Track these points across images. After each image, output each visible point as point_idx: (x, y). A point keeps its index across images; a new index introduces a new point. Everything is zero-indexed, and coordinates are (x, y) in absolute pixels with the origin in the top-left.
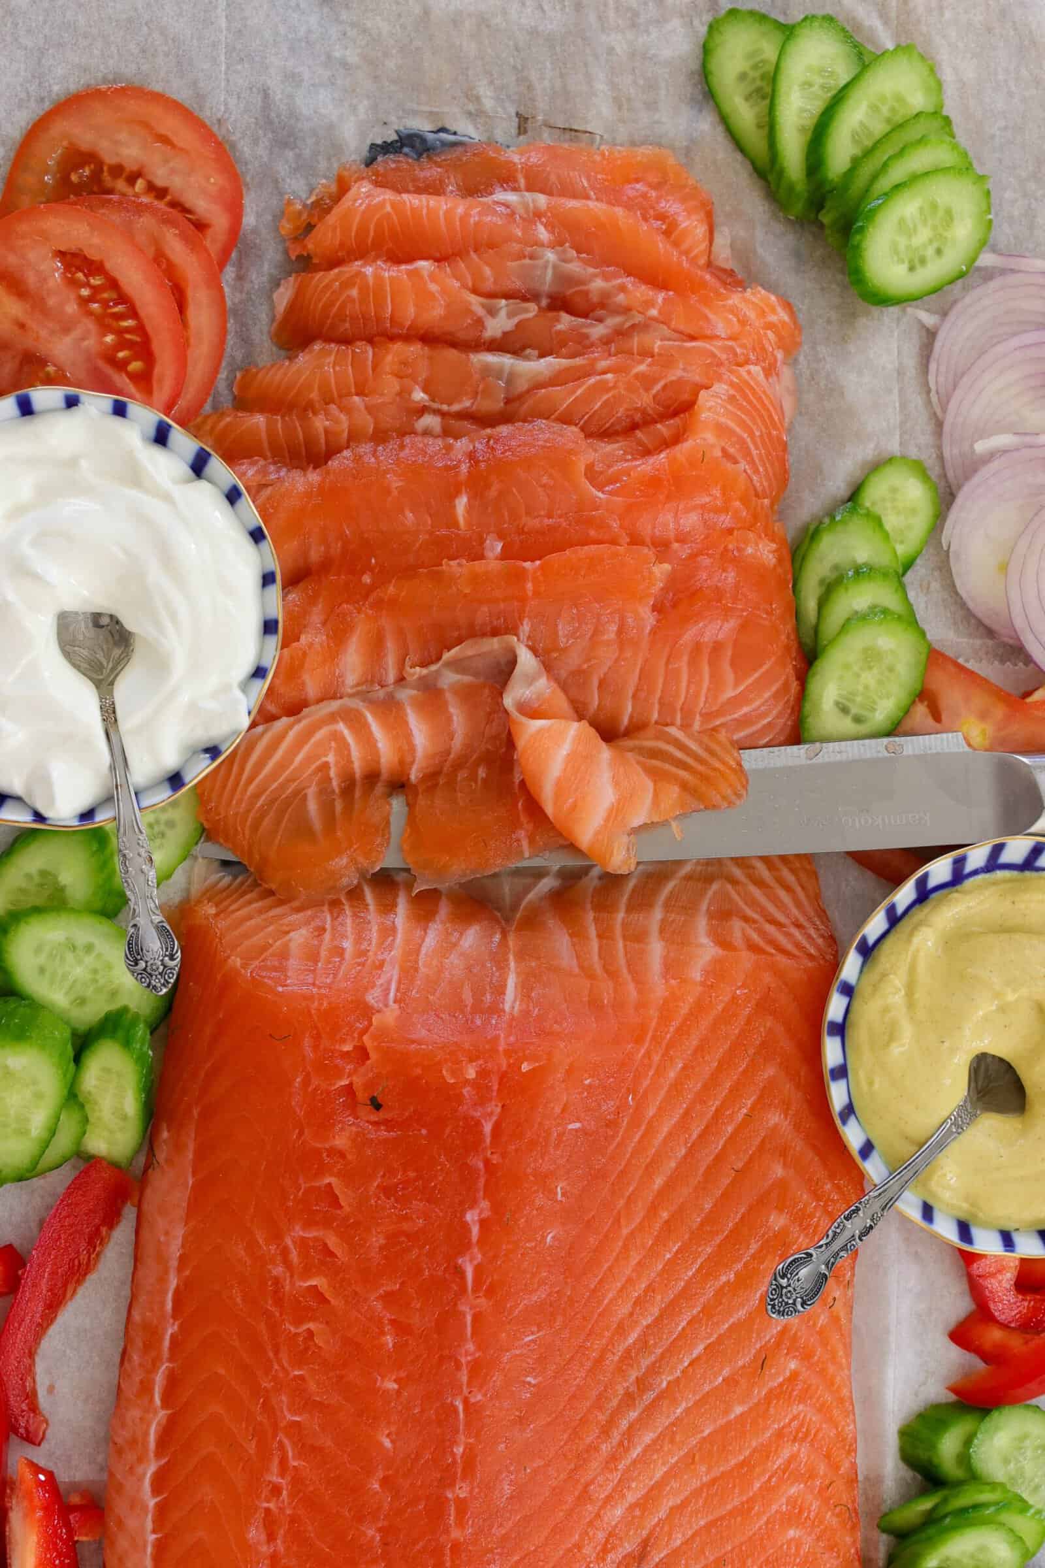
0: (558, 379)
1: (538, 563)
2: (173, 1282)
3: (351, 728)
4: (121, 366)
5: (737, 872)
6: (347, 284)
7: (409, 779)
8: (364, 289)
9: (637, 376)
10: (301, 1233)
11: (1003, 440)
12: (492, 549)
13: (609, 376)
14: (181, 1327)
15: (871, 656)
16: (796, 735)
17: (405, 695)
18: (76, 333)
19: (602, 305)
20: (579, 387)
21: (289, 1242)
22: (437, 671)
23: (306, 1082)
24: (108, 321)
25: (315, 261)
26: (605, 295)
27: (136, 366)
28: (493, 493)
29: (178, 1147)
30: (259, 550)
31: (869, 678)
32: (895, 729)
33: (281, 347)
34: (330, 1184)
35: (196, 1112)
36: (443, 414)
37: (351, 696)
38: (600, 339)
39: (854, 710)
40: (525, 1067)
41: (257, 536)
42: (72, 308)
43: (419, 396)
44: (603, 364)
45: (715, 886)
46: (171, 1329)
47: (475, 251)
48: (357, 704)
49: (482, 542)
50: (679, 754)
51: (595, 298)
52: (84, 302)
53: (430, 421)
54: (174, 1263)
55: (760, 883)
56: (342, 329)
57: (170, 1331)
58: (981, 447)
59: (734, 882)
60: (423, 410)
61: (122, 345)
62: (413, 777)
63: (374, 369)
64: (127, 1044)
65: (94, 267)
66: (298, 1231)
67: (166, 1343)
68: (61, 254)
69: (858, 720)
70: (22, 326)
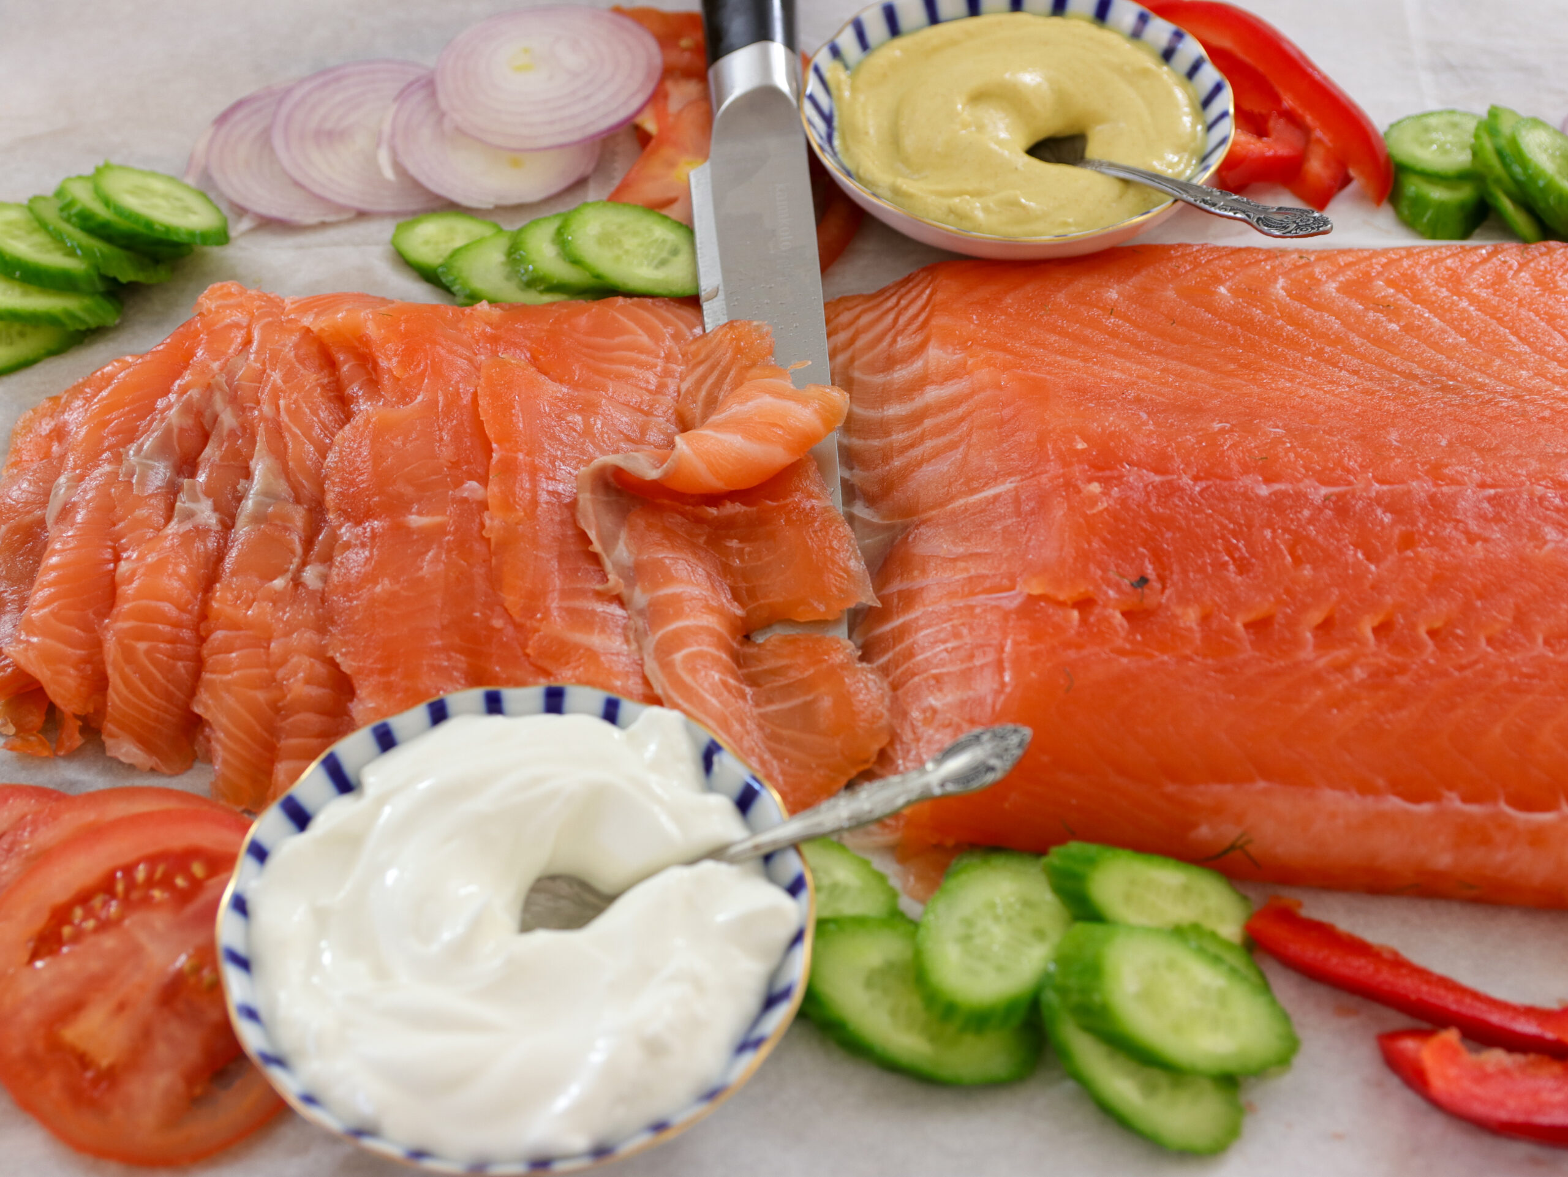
0: (279, 452)
1: (494, 446)
2: (1394, 803)
3: (679, 648)
4: (196, 886)
5: (841, 358)
6: (129, 655)
7: (742, 619)
8: (139, 635)
9: (284, 382)
10: (1310, 648)
11: (384, 158)
12: (473, 490)
13: (282, 402)
14: (1451, 788)
15: (606, 239)
16: (692, 301)
17: (640, 597)
18: (142, 937)
19: (199, 414)
20: (290, 430)
21: (1321, 663)
22: (614, 564)
23: (1122, 652)
24: (135, 895)
25: (90, 709)
26: (188, 408)
27: (198, 869)
28: (409, 491)
29: (1217, 810)
30: (458, 714)
31: (630, 243)
32: (688, 228)
33: (190, 767)
34: (1247, 626)
35: (1171, 788)
36: (304, 564)
37: (640, 648)
38: (238, 416)
39: (664, 255)
40: (1081, 446)
41: (439, 714)
42: (109, 942)
43: (279, 583)
44: (267, 409)
45: (857, 374)
46: (1454, 802)
47: (114, 525)
48: (651, 641)
49: (465, 500)
50: (710, 381)
51: (189, 422)
52: (104, 926)
53: (311, 575)
54: (1370, 802)
55: (852, 341)
56: (183, 671)
57: (1458, 804)
58: (389, 174)
59: (852, 360)
60: (297, 582)
61: (166, 883)
62: (740, 612)
63: (239, 628)
64: (1091, 862)
65: (61, 915)
66: (1307, 653)
67: (1474, 809)
68: (35, 956)
69: (675, 252)
70: (121, 1007)
